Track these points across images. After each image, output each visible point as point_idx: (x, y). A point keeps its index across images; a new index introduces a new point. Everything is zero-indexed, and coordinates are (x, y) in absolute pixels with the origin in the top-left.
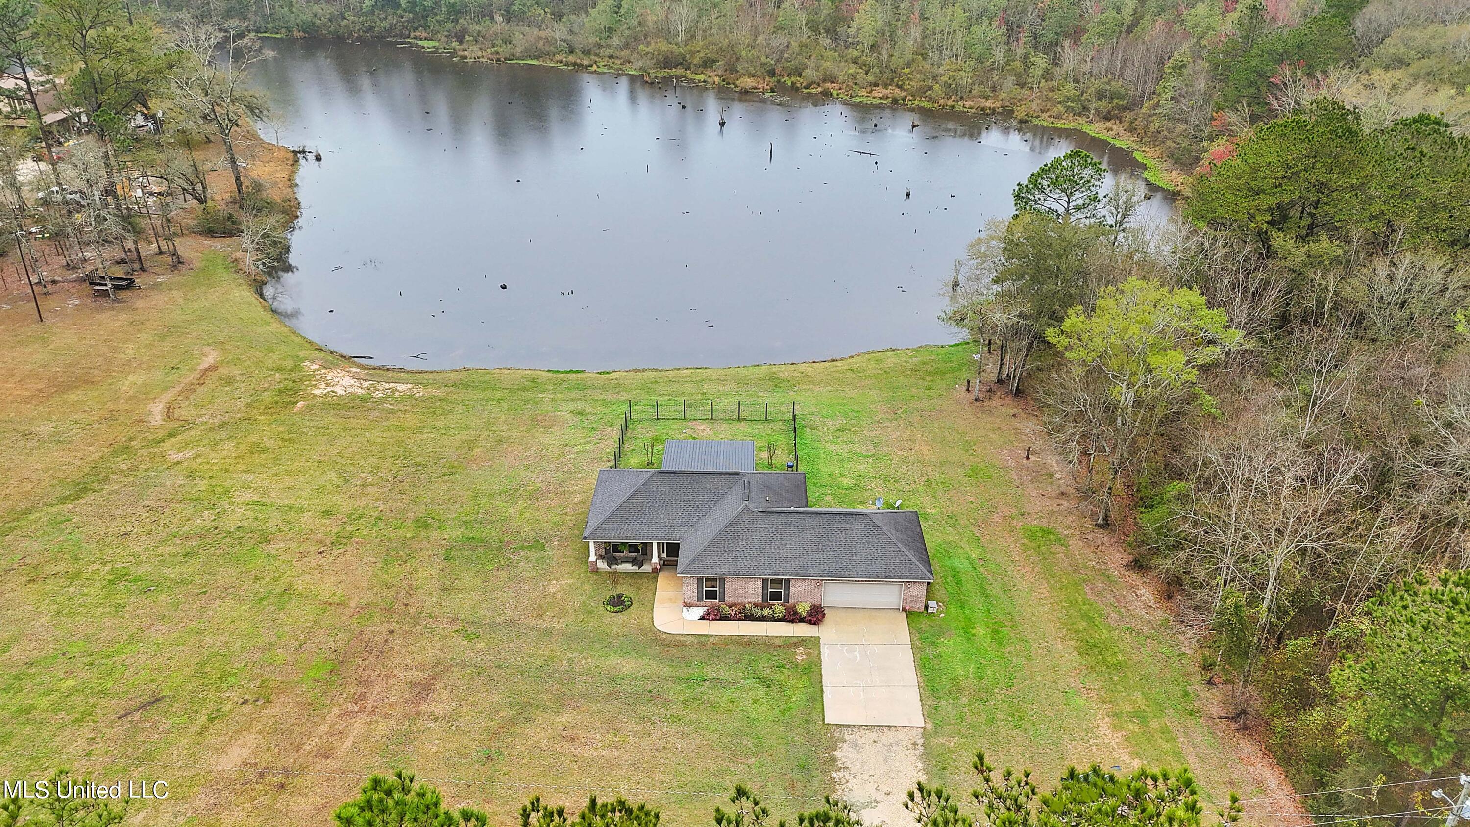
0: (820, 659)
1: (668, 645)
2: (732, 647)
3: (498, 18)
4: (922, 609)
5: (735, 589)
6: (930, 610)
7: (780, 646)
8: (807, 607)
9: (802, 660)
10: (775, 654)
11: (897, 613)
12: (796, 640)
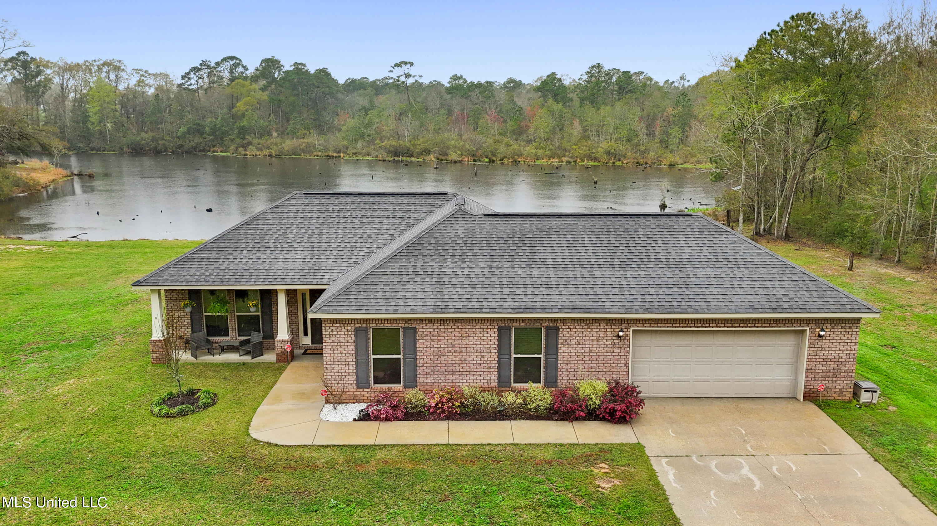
0: (658, 485)
1: (269, 468)
2: (429, 468)
3: (275, 134)
4: (848, 396)
5: (440, 354)
6: (865, 397)
7: (549, 463)
8: (602, 386)
9: (615, 488)
10: (540, 477)
11: (791, 406)
12: (586, 450)
